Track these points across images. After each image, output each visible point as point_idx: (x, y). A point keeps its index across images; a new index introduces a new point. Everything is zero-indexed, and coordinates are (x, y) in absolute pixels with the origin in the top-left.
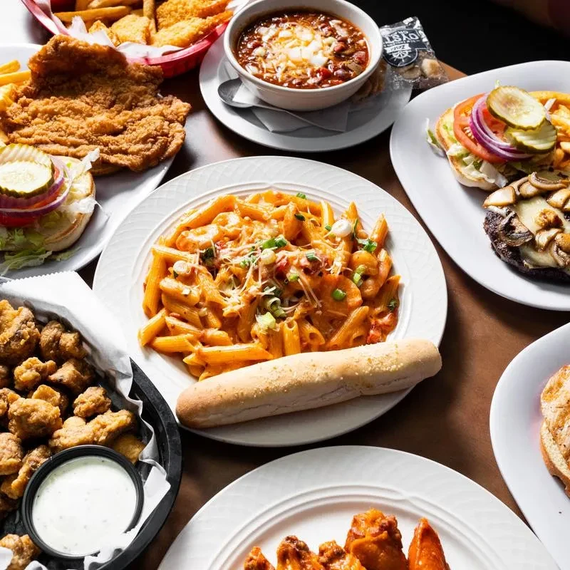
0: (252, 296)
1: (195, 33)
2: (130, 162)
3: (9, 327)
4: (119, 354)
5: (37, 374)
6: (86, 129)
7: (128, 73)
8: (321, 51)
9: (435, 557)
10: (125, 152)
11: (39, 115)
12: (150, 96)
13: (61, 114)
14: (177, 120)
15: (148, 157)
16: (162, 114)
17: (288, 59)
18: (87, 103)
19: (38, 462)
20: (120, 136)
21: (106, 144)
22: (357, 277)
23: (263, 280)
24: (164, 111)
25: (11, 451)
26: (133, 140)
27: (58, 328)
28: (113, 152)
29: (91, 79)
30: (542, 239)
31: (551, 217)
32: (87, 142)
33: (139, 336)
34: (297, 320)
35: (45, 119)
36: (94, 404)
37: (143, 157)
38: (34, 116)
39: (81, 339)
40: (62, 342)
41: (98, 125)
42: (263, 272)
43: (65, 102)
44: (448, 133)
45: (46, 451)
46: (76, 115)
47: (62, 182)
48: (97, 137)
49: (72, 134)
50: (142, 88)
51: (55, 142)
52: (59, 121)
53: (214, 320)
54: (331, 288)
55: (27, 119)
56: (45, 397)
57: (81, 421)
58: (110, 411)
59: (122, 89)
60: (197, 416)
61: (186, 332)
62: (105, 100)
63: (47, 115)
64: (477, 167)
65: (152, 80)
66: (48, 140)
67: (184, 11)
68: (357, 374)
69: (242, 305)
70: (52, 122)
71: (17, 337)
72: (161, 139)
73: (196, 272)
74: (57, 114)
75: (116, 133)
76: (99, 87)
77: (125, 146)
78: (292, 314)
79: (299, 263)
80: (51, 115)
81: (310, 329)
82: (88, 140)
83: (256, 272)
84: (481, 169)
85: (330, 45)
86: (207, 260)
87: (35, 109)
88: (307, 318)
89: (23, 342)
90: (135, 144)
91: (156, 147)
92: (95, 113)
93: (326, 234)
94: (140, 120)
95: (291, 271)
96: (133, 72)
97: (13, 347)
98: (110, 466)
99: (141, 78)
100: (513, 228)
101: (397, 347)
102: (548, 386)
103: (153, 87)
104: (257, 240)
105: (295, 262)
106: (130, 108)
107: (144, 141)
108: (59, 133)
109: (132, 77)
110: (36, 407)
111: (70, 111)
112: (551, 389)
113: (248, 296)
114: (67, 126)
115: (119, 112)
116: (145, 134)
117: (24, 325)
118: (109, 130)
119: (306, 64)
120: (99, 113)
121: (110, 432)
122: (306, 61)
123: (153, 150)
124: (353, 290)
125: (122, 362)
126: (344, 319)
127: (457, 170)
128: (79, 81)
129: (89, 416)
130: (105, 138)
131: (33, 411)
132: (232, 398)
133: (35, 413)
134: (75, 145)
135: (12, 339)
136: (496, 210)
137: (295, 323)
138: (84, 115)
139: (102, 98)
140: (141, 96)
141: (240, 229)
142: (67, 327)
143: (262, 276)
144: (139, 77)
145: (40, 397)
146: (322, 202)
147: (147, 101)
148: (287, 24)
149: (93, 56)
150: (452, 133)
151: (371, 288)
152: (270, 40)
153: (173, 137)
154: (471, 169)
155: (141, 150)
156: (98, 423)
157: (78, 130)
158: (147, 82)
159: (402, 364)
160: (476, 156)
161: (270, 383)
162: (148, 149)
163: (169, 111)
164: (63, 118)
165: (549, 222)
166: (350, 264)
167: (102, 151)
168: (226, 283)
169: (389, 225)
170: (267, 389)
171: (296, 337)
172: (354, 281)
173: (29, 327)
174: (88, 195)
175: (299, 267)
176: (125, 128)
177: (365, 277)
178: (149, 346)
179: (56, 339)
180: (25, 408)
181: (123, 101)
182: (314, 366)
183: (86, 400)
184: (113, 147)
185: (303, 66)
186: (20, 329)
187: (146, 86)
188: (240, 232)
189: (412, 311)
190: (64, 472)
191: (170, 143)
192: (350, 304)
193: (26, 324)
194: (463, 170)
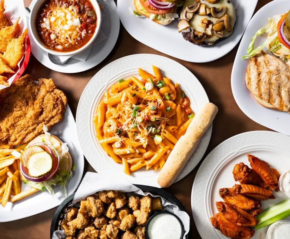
0: (147, 135)
1: (21, 48)
2: (58, 120)
3: (92, 208)
4: (130, 187)
5: (115, 212)
6: (31, 121)
7: (18, 86)
8: (73, 17)
9: (261, 164)
10: (53, 117)
11: (9, 129)
12: (35, 87)
13: (16, 122)
14: (54, 89)
15: (61, 112)
16: (48, 92)
17: (66, 31)
18: (19, 111)
19: (142, 233)
20: (44, 113)
21: (44, 120)
22: (167, 98)
23: (145, 127)
24: (47, 90)
25: (133, 237)
26: (50, 111)
27: (104, 194)
28: (49, 121)
29: (9, 100)
30: (209, 32)
31: (206, 22)
32: (36, 125)
33: (125, 173)
34: (165, 129)
35: (13, 129)
36: (137, 204)
37: (60, 114)
38: (8, 131)
39: (113, 191)
40: (110, 197)
41: (34, 117)
42: (142, 125)
43: (12, 117)
44: (144, 11)
45: (140, 228)
46: (21, 118)
47: (51, 151)
48: (38, 120)
49: (28, 127)
50: (28, 86)
51: (27, 135)
52: (18, 125)
53: (143, 151)
54: (165, 110)
55: (8, 135)
56: (123, 216)
57: (138, 211)
58: (141, 200)
59: (23, 94)
60: (169, 184)
61: (138, 161)
62: (23, 104)
63: (12, 127)
64: (164, 17)
65: (28, 80)
66: (25, 136)
67: (4, 39)
68: (200, 134)
69: (147, 140)
70: (16, 128)
71: (98, 209)
72: (59, 102)
73: (123, 142)
74: (15, 123)
75: (41, 113)
76: (15, 100)
77: (50, 116)
78: (161, 128)
79: (151, 113)
80: (13, 126)
81: (171, 128)
82: (36, 124)
83: (140, 126)
84: (167, 17)
85: (73, 10)
86: (121, 134)
87: (5, 129)
88: (167, 125)
89: (101, 208)
90: (52, 111)
91: (60, 107)
92: (26, 112)
93: (145, 91)
94: (43, 101)
95: (151, 118)
96: (20, 85)
97: (100, 212)
98: (160, 216)
99: (24, 84)
100: (197, 36)
101: (203, 115)
102: (247, 82)
103: (31, 82)
104: (130, 115)
105: (150, 114)
106: (35, 99)
107: (54, 108)
108: (24, 130)
109: (22, 86)
110: (127, 222)
111: (17, 119)
112: (249, 83)
113: (146, 136)
114: (24, 125)
115: (33, 104)
116: (52, 106)
117: (96, 204)
118: (38, 114)
119: (74, 28)
120: (27, 110)
121: (150, 208)
122: (72, 26)
123: (60, 109)
124: (171, 104)
125: (133, 188)
126: (176, 115)
127: (159, 23)
128: (5, 104)
129: (139, 208)
130: (41, 118)
131: (127, 224)
132: (175, 173)
133: (129, 224)
134: (34, 129)
135: (97, 210)
136: (185, 31)
137: (165, 130)
138: (24, 116)
139: (21, 104)
140: (32, 90)
141: (119, 114)
142: (105, 192)
143: (144, 126)
144: (23, 84)
145: (123, 218)
146: (130, 77)
147: (36, 91)
148: (48, 13)
149: (2, 93)
150: (145, 10)
151: (174, 97)
152: (51, 27)
153: (60, 97)
154: (164, 20)
155: (57, 112)
156: (144, 208)
157: (29, 123)
158: (27, 83)
159: (209, 120)
160: (161, 14)
161: (181, 160)
162: (59, 110)
163: (48, 88)
164: (19, 123)
165: (206, 24)
166: (162, 95)
167: (45, 124)
168: (134, 136)
169: (157, 66)
170: (182, 162)
171: (170, 135)
172: (168, 100)
173: (98, 203)
174: (61, 144)
175: (152, 114)
176: (42, 109)
177: (169, 95)
178: (131, 173)
179: (107, 197)
180: (125, 226)
181: (29, 98)
182: (187, 143)
183: (134, 205)
184: (47, 119)
185: (74, 29)
186: (96, 206)
187: (28, 85)
188: (120, 114)
189: (189, 91)
190: (151, 229)
191: (62, 100)
192: (174, 109)
193: (96, 203)
194: (160, 22)
